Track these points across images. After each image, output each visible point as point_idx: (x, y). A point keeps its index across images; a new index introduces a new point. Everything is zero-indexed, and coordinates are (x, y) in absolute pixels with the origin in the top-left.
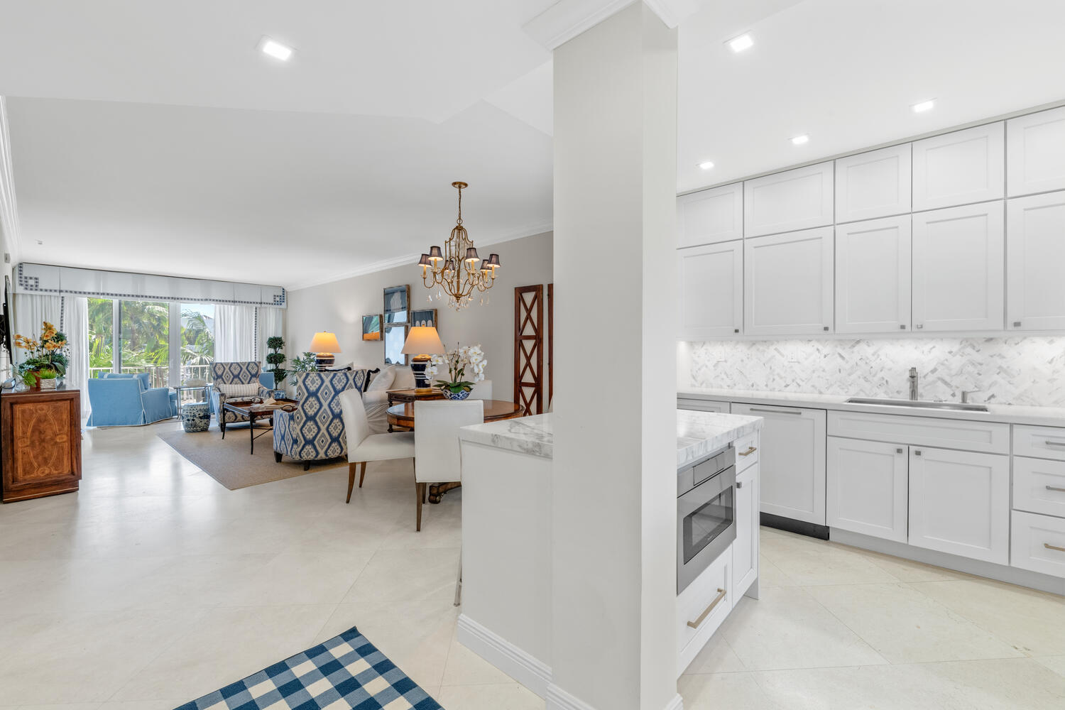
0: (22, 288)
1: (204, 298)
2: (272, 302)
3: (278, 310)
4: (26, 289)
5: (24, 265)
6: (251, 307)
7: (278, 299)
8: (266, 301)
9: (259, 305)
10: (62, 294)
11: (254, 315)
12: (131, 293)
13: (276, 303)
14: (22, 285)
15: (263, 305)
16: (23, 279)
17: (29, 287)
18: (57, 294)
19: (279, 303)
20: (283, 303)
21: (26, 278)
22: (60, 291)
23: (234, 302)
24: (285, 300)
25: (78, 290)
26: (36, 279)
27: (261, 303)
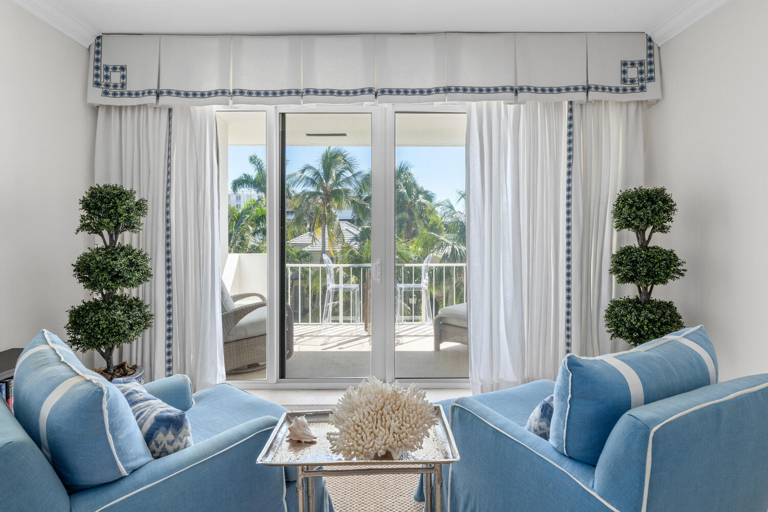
0: (99, 91)
1: (442, 84)
2: (616, 82)
3: (632, 108)
4: (106, 93)
5: (104, 38)
6: (558, 105)
7: (632, 73)
8: (601, 83)
9: (580, 96)
10: (165, 100)
11: (565, 122)
12: (285, 87)
13: (628, 86)
14: (97, 84)
15: (593, 95)
16: (102, 73)
17: (111, 90)
18: (152, 99)
19: (637, 85)
20: (649, 85)
21: (107, 69)
22: (159, 94)
23: (516, 91)
24: (657, 74)
25: (190, 88)
26: (123, 69)
27: (587, 89)
